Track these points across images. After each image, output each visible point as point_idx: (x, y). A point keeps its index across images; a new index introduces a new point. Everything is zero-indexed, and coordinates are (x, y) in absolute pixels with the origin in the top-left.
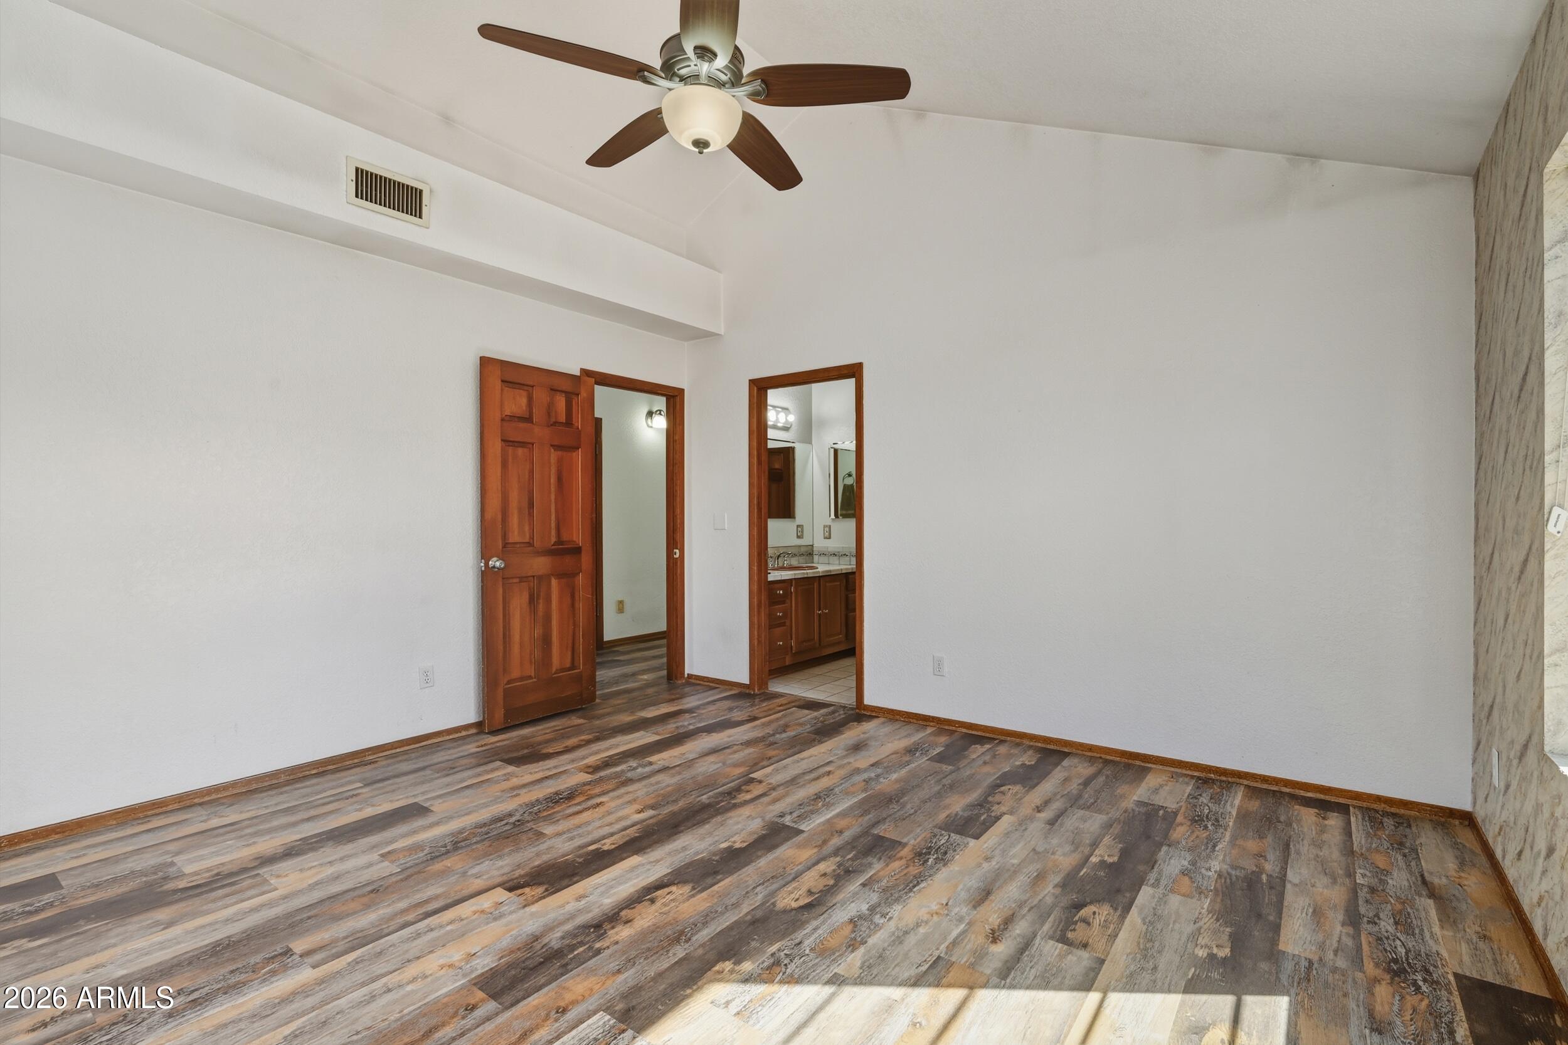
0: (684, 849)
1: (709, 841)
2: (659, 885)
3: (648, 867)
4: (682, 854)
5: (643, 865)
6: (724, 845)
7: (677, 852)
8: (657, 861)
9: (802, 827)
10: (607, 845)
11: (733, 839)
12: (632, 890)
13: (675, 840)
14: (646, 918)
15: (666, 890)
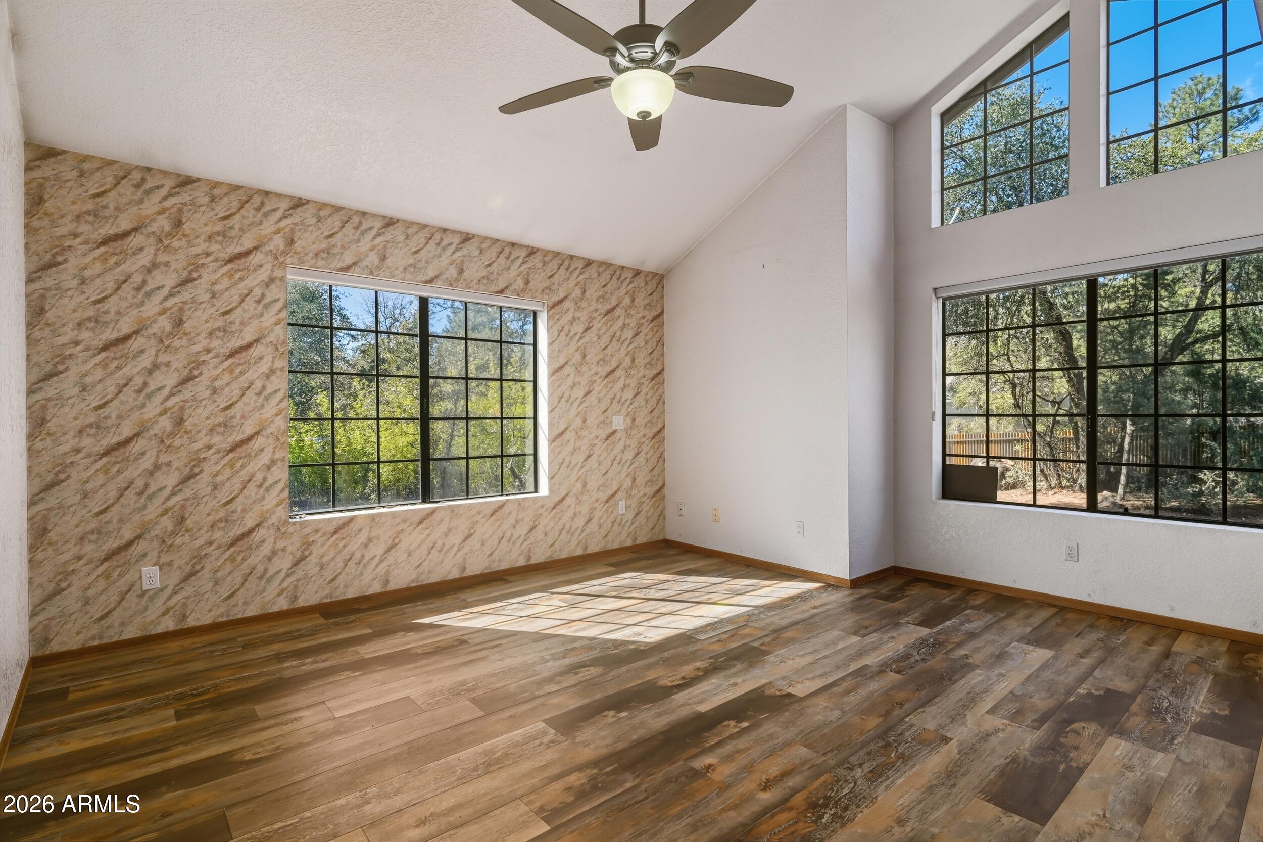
0: (659, 715)
1: (636, 721)
2: (680, 687)
3: (690, 702)
4: (662, 709)
5: (694, 703)
6: (624, 714)
7: (667, 712)
8: (683, 705)
9: (544, 725)
10: (732, 727)
11: (614, 719)
12: (700, 686)
13: (668, 724)
14: (687, 670)
15: (675, 684)
